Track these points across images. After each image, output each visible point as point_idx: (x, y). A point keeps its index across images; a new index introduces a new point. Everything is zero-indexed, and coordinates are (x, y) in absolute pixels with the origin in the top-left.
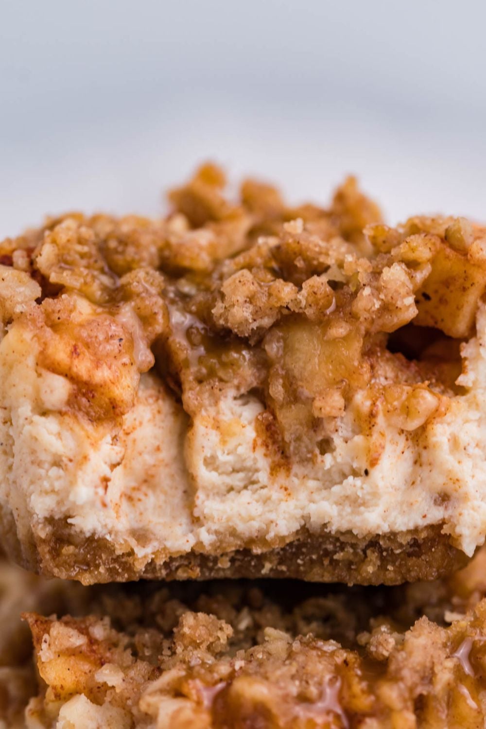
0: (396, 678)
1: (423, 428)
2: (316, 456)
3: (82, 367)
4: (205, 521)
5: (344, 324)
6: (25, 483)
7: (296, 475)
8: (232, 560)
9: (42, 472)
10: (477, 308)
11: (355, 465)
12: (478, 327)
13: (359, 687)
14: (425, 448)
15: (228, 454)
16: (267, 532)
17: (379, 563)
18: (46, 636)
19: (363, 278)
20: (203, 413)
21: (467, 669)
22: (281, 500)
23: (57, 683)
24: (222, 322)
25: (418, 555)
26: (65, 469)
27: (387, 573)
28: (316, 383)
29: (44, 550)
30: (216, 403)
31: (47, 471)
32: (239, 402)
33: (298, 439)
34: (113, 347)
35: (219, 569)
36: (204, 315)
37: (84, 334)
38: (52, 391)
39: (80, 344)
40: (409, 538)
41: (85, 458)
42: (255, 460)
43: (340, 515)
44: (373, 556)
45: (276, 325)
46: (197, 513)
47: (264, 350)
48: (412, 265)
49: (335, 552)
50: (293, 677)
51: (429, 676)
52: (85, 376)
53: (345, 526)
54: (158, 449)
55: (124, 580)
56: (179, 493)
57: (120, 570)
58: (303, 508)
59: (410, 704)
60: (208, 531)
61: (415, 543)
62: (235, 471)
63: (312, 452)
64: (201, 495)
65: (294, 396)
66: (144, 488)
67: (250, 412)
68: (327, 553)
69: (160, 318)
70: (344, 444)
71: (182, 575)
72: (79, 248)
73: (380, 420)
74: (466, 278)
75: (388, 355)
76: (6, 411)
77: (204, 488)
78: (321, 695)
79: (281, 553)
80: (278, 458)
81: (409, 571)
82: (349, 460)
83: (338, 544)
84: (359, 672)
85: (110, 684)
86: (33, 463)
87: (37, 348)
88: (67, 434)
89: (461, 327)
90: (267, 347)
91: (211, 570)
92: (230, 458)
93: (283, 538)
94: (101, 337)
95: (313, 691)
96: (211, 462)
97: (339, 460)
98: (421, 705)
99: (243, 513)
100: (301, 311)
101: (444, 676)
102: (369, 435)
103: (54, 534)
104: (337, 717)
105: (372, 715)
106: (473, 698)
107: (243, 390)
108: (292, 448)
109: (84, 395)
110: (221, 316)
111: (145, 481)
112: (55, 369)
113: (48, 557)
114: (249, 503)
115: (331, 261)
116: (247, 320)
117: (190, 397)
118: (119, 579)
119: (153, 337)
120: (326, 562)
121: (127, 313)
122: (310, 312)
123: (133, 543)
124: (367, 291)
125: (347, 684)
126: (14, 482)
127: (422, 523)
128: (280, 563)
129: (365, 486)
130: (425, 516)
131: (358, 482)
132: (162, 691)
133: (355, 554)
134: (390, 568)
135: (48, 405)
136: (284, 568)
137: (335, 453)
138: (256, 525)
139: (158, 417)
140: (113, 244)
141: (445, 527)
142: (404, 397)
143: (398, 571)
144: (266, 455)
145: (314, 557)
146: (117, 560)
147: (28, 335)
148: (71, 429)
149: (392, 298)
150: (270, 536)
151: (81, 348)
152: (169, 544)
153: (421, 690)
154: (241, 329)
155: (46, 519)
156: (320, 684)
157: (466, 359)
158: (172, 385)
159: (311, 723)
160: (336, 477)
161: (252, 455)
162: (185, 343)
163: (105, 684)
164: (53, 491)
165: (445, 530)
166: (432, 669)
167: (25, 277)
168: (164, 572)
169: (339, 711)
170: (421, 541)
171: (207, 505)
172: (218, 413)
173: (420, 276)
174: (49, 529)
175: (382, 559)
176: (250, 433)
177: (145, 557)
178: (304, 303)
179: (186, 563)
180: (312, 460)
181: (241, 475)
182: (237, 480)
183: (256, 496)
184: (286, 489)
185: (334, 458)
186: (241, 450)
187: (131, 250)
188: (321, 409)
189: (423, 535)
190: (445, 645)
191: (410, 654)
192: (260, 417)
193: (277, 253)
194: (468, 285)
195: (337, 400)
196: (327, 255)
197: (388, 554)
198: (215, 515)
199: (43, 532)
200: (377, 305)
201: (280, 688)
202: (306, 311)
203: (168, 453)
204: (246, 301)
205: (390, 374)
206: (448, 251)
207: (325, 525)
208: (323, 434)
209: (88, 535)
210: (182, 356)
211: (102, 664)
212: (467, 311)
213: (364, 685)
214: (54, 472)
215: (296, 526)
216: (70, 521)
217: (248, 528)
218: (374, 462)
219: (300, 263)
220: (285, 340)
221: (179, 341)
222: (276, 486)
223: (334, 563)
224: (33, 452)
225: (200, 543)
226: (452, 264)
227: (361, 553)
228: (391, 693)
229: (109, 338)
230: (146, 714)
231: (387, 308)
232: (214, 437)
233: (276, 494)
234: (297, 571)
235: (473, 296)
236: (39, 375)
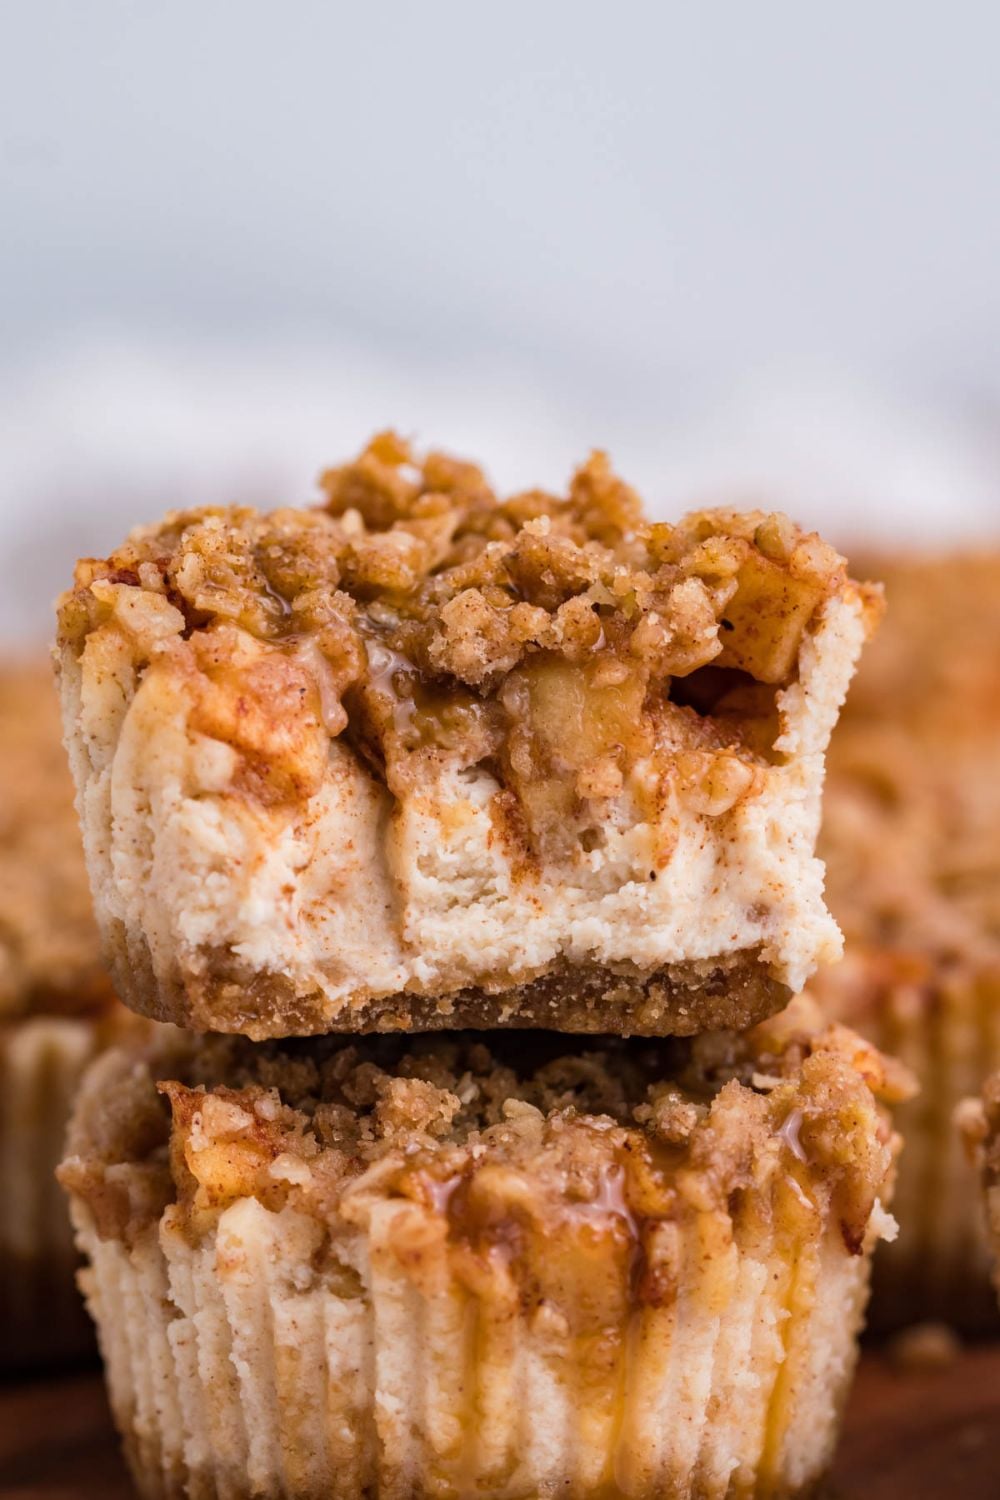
0: (703, 1165)
1: (731, 813)
2: (578, 853)
3: (252, 730)
4: (421, 949)
5: (619, 666)
6: (169, 895)
7: (549, 882)
8: (456, 1003)
9: (196, 879)
10: (801, 641)
11: (636, 866)
12: (802, 667)
13: (651, 1179)
14: (733, 840)
15: (452, 852)
16: (510, 962)
17: (666, 1004)
18: (197, 1116)
19: (643, 600)
20: (417, 794)
21: (797, 1152)
22: (529, 917)
23: (215, 1182)
24: (442, 663)
25: (722, 992)
26: (231, 874)
27: (679, 1018)
28: (578, 749)
29: (196, 992)
30: (434, 780)
31: (204, 879)
32: (465, 778)
33: (552, 829)
34: (292, 700)
35: (439, 1015)
36: (416, 654)
37: (254, 681)
38: (211, 765)
39: (248, 698)
40: (711, 968)
41: (260, 859)
42: (490, 860)
43: (614, 937)
44: (658, 995)
45: (518, 667)
46: (408, 936)
47: (501, 703)
48: (711, 580)
49: (604, 991)
50: (558, 1166)
51: (746, 1163)
52: (256, 743)
53: (621, 952)
54: (350, 846)
55: (308, 1034)
56: (380, 909)
57: (302, 1020)
58: (561, 928)
59: (723, 1202)
60: (427, 962)
61: (719, 976)
62: (462, 876)
63: (571, 847)
64: (412, 913)
65: (546, 767)
66: (329, 902)
67: (482, 791)
68: (592, 992)
69: (354, 659)
70: (620, 836)
71: (385, 1025)
72: (233, 559)
73: (672, 802)
74: (786, 599)
75: (673, 708)
76: (143, 794)
77: (418, 901)
78: (598, 1192)
79: (526, 992)
80: (522, 857)
81: (710, 1015)
82: (626, 858)
83: (608, 979)
84: (649, 1159)
85: (293, 1181)
86: (182, 867)
87: (188, 703)
88: (231, 827)
89: (778, 668)
90: (506, 700)
91: (425, 1017)
92: (455, 858)
93: (531, 971)
94: (277, 687)
95: (587, 1186)
96: (427, 864)
97: (612, 858)
98: (736, 1203)
99: (477, 935)
100: (556, 647)
101: (767, 1163)
102: (658, 823)
103: (209, 969)
104: (622, 1222)
105: (670, 1218)
106: (807, 1194)
107: (471, 762)
108: (542, 843)
109: (255, 769)
110: (441, 654)
111: (331, 892)
112: (214, 732)
113: (202, 1001)
114: (484, 922)
115: (592, 576)
116: (479, 661)
117: (400, 770)
118: (302, 1032)
119: (343, 685)
120: (590, 1005)
121: (307, 652)
122: (569, 649)
123: (321, 980)
124: (653, 619)
125: (632, 1177)
126: (153, 895)
127: (731, 946)
128: (523, 1008)
129: (650, 895)
130: (734, 938)
131: (642, 889)
132: (373, 1190)
133: (633, 992)
134: (682, 1011)
135: (205, 785)
136: (530, 1014)
137: (606, 849)
138: (495, 952)
139: (349, 800)
140: (275, 552)
141: (763, 951)
142: (705, 768)
143: (694, 1014)
144: (505, 853)
145: (574, 997)
146: (296, 1005)
147: (175, 684)
148: (238, 819)
149: (688, 628)
150: (515, 968)
151: (250, 703)
152: (372, 981)
153: (737, 1182)
154: (470, 674)
155: (199, 946)
156: (595, 1177)
157: (784, 713)
158: (368, 755)
159: (586, 1231)
160: (607, 884)
161: (486, 853)
162: (388, 693)
163: (285, 1181)
164: (212, 907)
165: (764, 956)
166: (751, 1152)
167: (161, 600)
168: (361, 1022)
169: (624, 1212)
170: (726, 973)
171: (423, 924)
172: (437, 793)
173: (723, 596)
174: (203, 961)
175: (670, 998)
176: (484, 822)
177: (340, 999)
178: (560, 636)
179: (392, 1008)
180: (572, 860)
181: (470, 882)
182: (464, 889)
183: (492, 911)
184: (535, 901)
185: (605, 856)
186: (471, 846)
187: (302, 561)
188: (590, 786)
189: (732, 964)
190: (765, 1120)
191: (721, 1132)
192: (497, 799)
193: (512, 564)
194: (788, 608)
195: (611, 773)
196: (586, 566)
197: (679, 992)
198: (438, 938)
199: (196, 966)
200: (668, 638)
201: (543, 1182)
202: (563, 647)
203: (362, 852)
204: (477, 634)
205: (678, 737)
206: (761, 560)
207: (592, 952)
208: (589, 821)
209: (258, 969)
210: (385, 712)
211: (275, 1155)
212: (787, 644)
213: (658, 1176)
214: (214, 879)
215: (550, 954)
216: (234, 949)
217: (483, 957)
218: (663, 862)
219: (548, 579)
220: (531, 688)
221: (380, 691)
222: (521, 897)
223: (602, 1005)
224: (183, 851)
225: (414, 980)
226: (767, 579)
227: (641, 991)
228: (698, 1188)
229: (288, 688)
230: (350, 1223)
231: (680, 642)
232: (433, 827)
233: (521, 909)
234: (549, 1018)
235: (795, 624)
236: (192, 742)
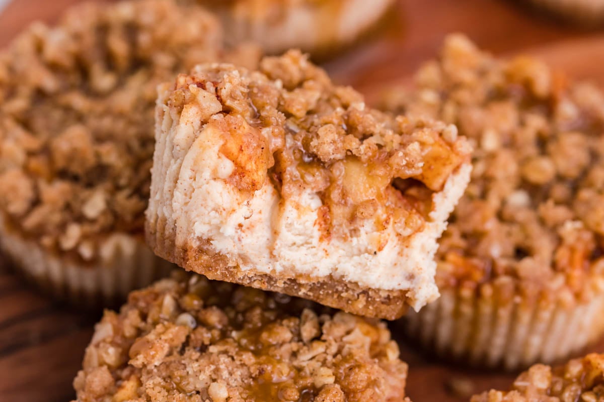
1: (409, 236)
2: (348, 237)
3: (243, 159)
4: (279, 259)
5: (383, 169)
6: (193, 215)
7: (333, 245)
8: (285, 283)
9: (206, 212)
10: (448, 176)
11: (369, 248)
12: (446, 187)
14: (407, 247)
15: (300, 224)
16: (312, 272)
17: (365, 303)
19: (395, 145)
20: (292, 199)
22: (322, 257)
24: (315, 150)
25: (388, 304)
26: (220, 214)
27: (368, 310)
29: (192, 255)
30: (300, 195)
31: (209, 213)
32: (310, 197)
33: (341, 225)
35: (277, 286)
36: (305, 143)
37: (246, 140)
38: (224, 168)
39: (244, 146)
40: (386, 294)
41: (234, 211)
42: (312, 231)
43: (354, 273)
44: (363, 299)
45: (342, 159)
46: (275, 253)
47: (331, 172)
48: (422, 144)
49: (342, 292)
52: (243, 164)
53: (355, 279)
54: (260, 212)
55: (229, 281)
56: (265, 239)
57: (228, 275)
58: (334, 264)
60: (280, 264)
61: (388, 298)
62: (300, 235)
63: (345, 234)
65: (344, 201)
67: (316, 203)
68: (337, 291)
70: (366, 235)
71: (256, 285)
72: (241, 88)
73: (390, 226)
74: (447, 159)
75: (393, 190)
76: (194, 173)
79: (312, 285)
80: (325, 233)
82: (366, 244)
83: (345, 288)
86: (202, 205)
87: (221, 142)
88: (225, 194)
90: (334, 171)
91: (271, 286)
92: (301, 227)
93: (317, 278)
94: (255, 145)
96: (289, 227)
100: (359, 156)
102: (383, 233)
103: (199, 247)
107: (315, 191)
108: (334, 229)
109: (239, 174)
110: (315, 147)
112: (229, 156)
113: (193, 259)
114: (306, 255)
115: (376, 131)
116: (329, 153)
117: (286, 189)
118: (227, 280)
120: (335, 296)
122: (364, 157)
123: (240, 262)
124: (401, 154)
126: (186, 212)
127: (397, 288)
128: (310, 291)
129: (372, 260)
130: (399, 284)
131: (370, 257)
133: (353, 295)
134: (371, 307)
135: (220, 175)
136: (311, 294)
137: (359, 238)
139: (264, 194)
140: (255, 90)
141: (409, 293)
143: (375, 310)
144: (319, 230)
145: (330, 292)
146: (227, 269)
147: (218, 134)
149: (413, 161)
150: (313, 275)
151: (244, 148)
152: (257, 267)
154: (324, 157)
155: (198, 237)
157: (435, 203)
160: (356, 252)
161: (312, 228)
162: (292, 157)
164: (209, 224)
165: (409, 295)
168: (248, 281)
170: (391, 297)
171: (281, 250)
172: (299, 200)
173: (426, 152)
174: (198, 243)
175: (367, 301)
176: (314, 216)
177: (245, 271)
178: (362, 152)
179: (260, 279)
180: (344, 239)
181: (302, 238)
182: (299, 240)
183: (309, 251)
184: (326, 251)
185: (358, 241)
186: (308, 224)
187: (266, 96)
188: (362, 213)
189: (395, 294)
192: (322, 208)
193: (346, 118)
194: (448, 162)
196: (374, 127)
197: (371, 300)
198: (287, 257)
199: (195, 244)
200: (404, 163)
202: (362, 156)
203: (265, 216)
204: (331, 142)
205: (394, 201)
206: (441, 142)
207: (343, 276)
208: (356, 226)
209: (217, 252)
212: (443, 176)
214: (213, 213)
215: (327, 273)
216: (211, 242)
217: (301, 268)
218: (381, 249)
219: (360, 128)
222: (321, 248)
223: (340, 297)
224: (205, 200)
225: (274, 271)
227: (356, 296)
229: (258, 146)
231: (409, 165)
232: (295, 213)
233: (320, 253)
234: (318, 298)
235: (448, 169)
236: (219, 157)
